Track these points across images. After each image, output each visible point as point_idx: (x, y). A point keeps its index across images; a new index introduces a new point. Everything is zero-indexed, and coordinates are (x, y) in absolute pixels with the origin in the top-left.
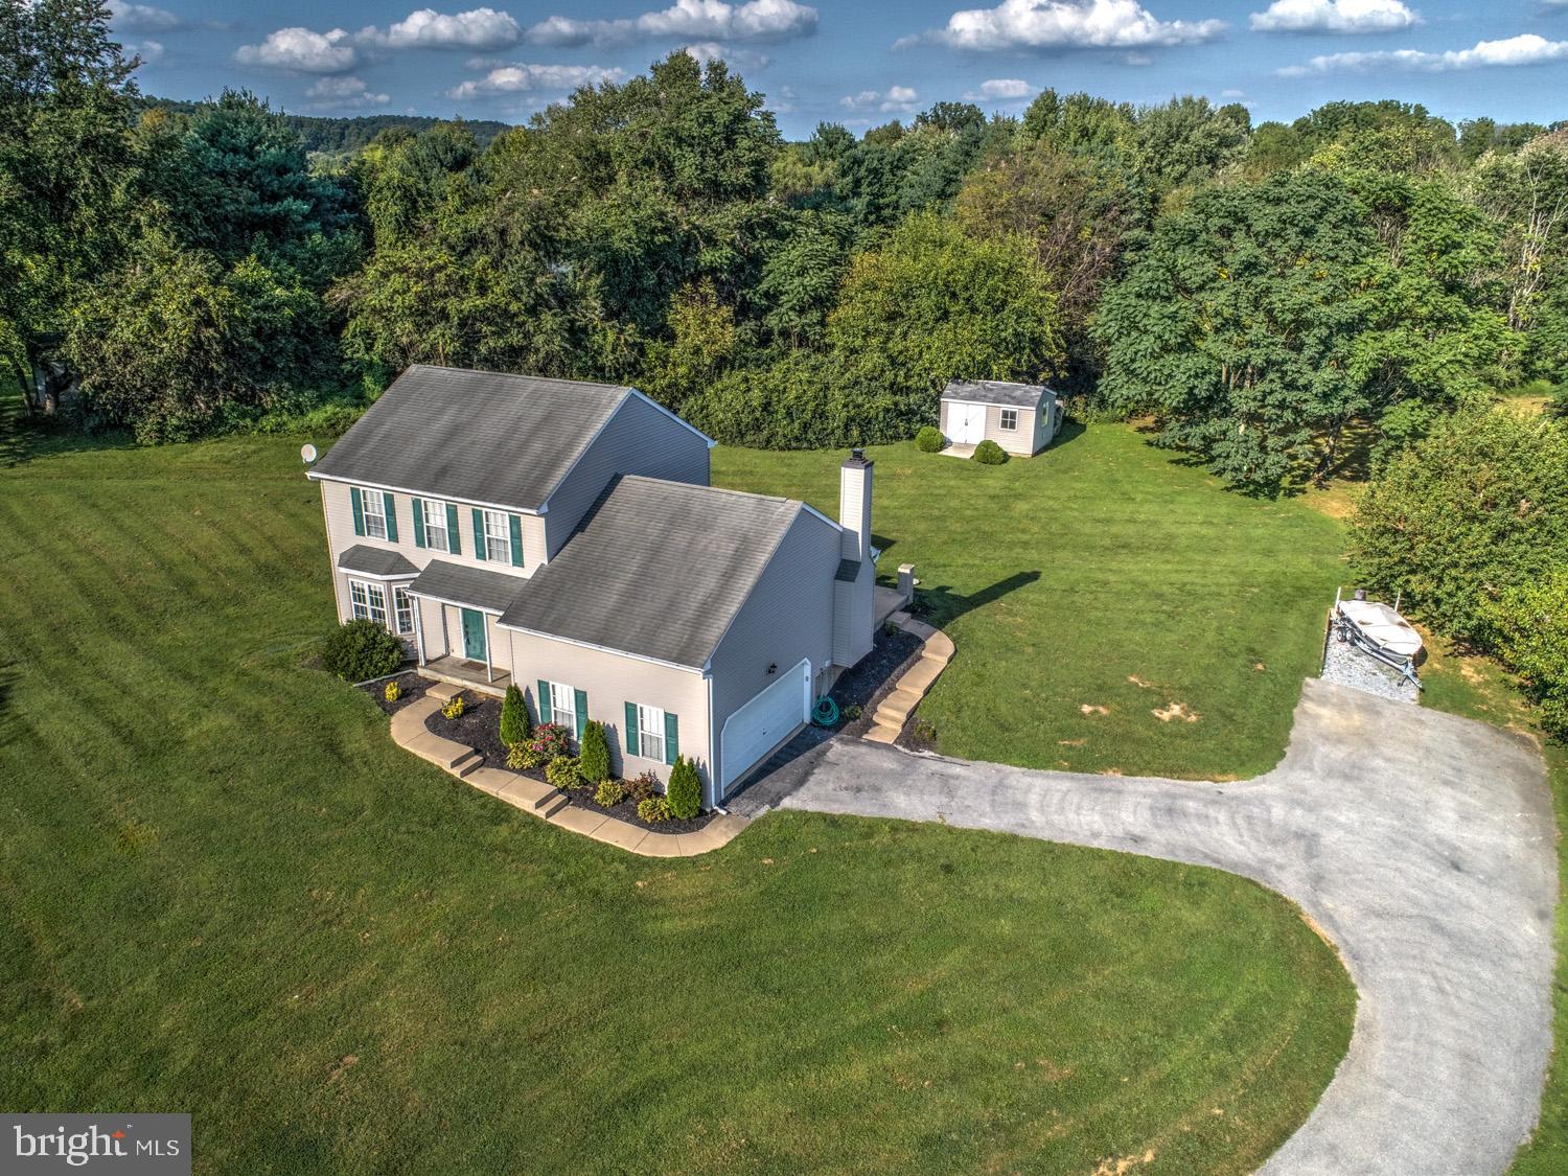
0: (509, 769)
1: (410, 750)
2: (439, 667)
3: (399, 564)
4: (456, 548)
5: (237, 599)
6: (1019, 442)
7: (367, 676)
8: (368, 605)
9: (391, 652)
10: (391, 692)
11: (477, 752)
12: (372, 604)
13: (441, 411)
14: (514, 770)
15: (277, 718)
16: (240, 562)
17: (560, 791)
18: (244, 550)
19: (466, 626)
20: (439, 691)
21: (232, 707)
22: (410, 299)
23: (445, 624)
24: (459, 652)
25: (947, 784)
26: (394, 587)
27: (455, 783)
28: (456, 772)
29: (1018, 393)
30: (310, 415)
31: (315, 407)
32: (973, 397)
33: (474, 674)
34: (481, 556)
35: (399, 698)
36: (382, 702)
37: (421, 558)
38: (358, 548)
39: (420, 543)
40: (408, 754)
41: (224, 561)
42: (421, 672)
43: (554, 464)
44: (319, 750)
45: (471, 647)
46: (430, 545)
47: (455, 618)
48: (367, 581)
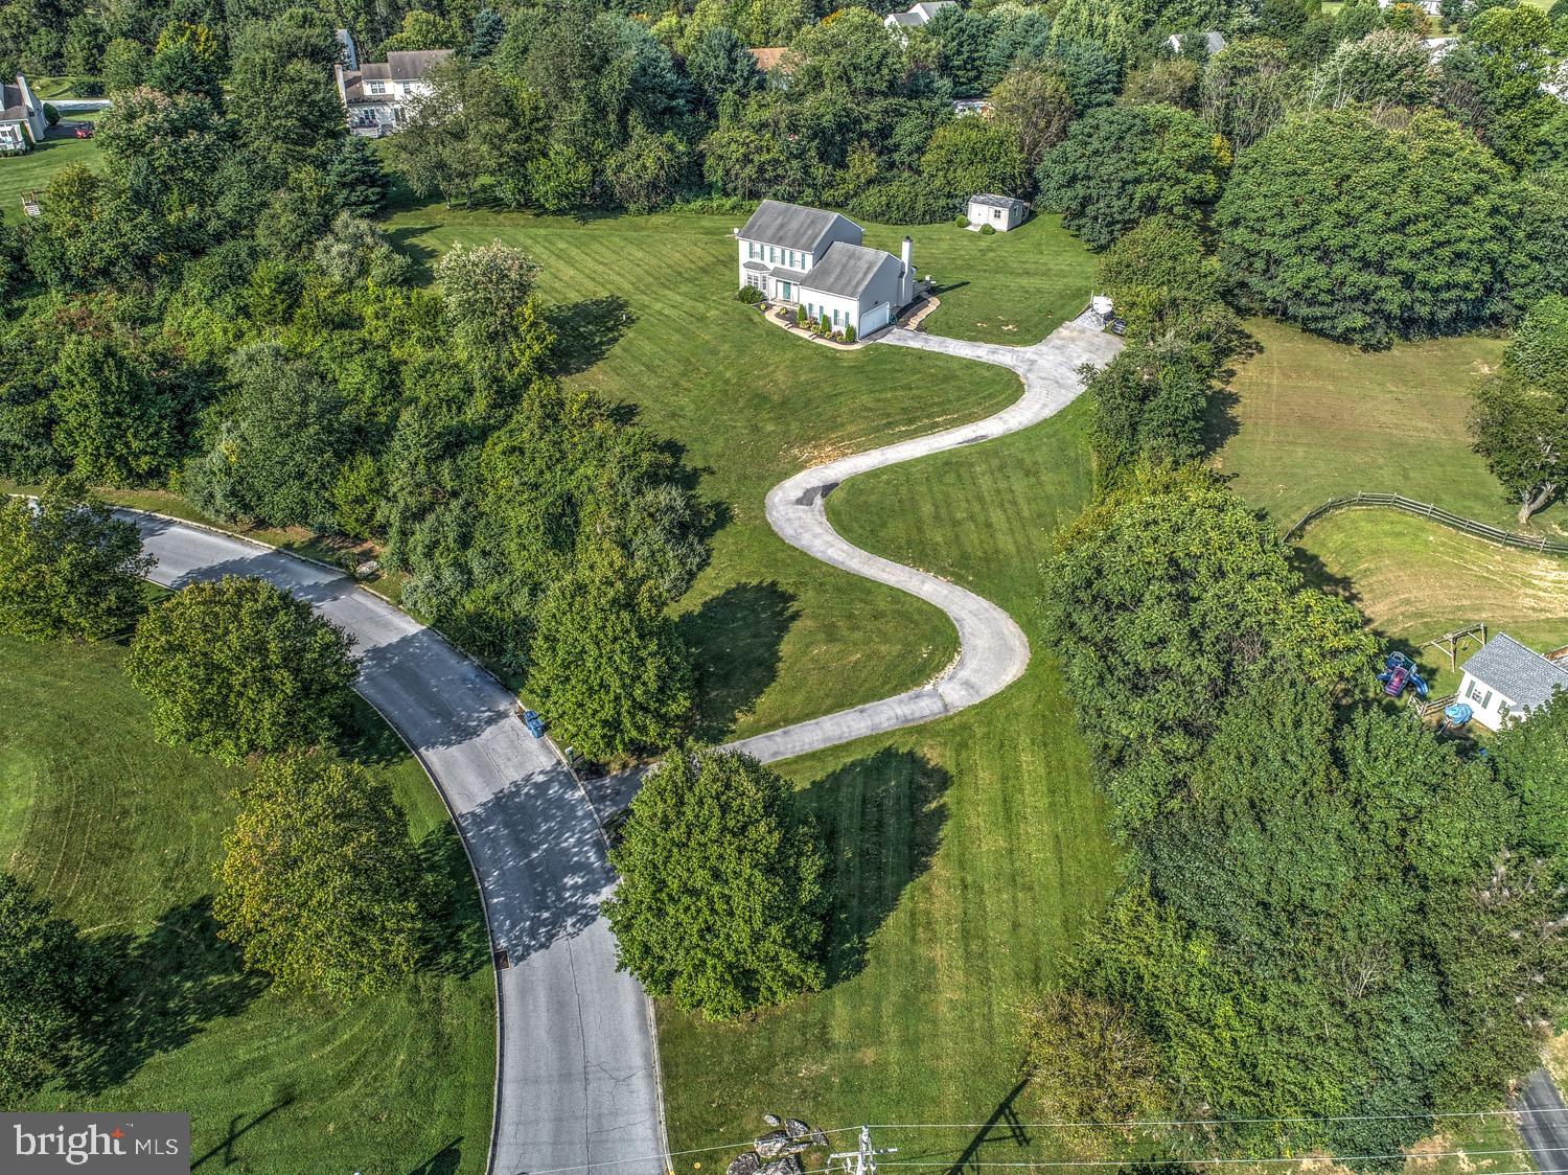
0: (801, 328)
1: (772, 321)
2: (775, 300)
3: (764, 268)
4: (783, 263)
6: (1001, 225)
7: (754, 302)
9: (760, 295)
10: (763, 306)
11: (791, 323)
12: (754, 280)
13: (777, 218)
15: (730, 313)
17: (816, 334)
19: (783, 288)
20: (777, 307)
21: (717, 309)
22: (739, 155)
23: (777, 288)
24: (781, 296)
25: (926, 341)
26: (762, 275)
28: (786, 328)
29: (1002, 201)
31: (694, 201)
32: (983, 203)
33: (786, 302)
34: (791, 265)
35: (765, 308)
36: (760, 310)
37: (771, 266)
38: (750, 262)
39: (771, 261)
40: (772, 323)
42: (770, 301)
43: (815, 238)
44: (747, 320)
45: (786, 294)
46: (774, 262)
47: (781, 285)
48: (753, 273)
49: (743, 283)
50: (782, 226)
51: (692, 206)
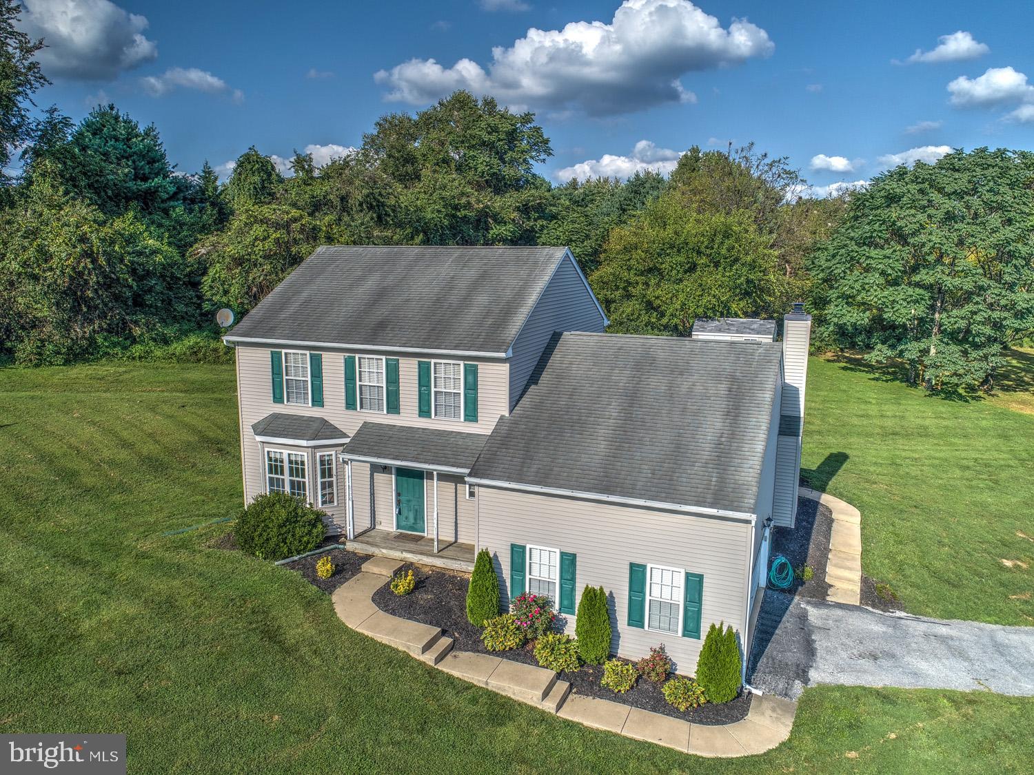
0: (488, 652)
1: (366, 633)
2: (370, 540)
3: (324, 429)
4: (394, 407)
5: (122, 488)
7: (290, 553)
8: (287, 477)
9: (314, 526)
10: (324, 568)
11: (444, 632)
12: (291, 475)
13: (362, 279)
14: (494, 653)
15: (194, 603)
16: (123, 455)
17: (560, 675)
18: (125, 444)
19: (398, 494)
20: (378, 566)
21: (136, 593)
22: (268, 244)
23: (372, 494)
24: (388, 523)
26: (318, 455)
27: (431, 673)
28: (428, 658)
29: (755, 326)
30: (175, 345)
31: (178, 339)
33: (412, 546)
34: (424, 412)
35: (333, 575)
36: (315, 580)
37: (349, 423)
38: (275, 417)
39: (350, 405)
40: (364, 638)
41: (106, 454)
42: (350, 546)
43: (508, 311)
44: (255, 639)
45: (402, 518)
46: (361, 407)
47: (387, 486)
48: (287, 448)
49: (254, 487)
50: (380, 295)
51: (177, 348)
